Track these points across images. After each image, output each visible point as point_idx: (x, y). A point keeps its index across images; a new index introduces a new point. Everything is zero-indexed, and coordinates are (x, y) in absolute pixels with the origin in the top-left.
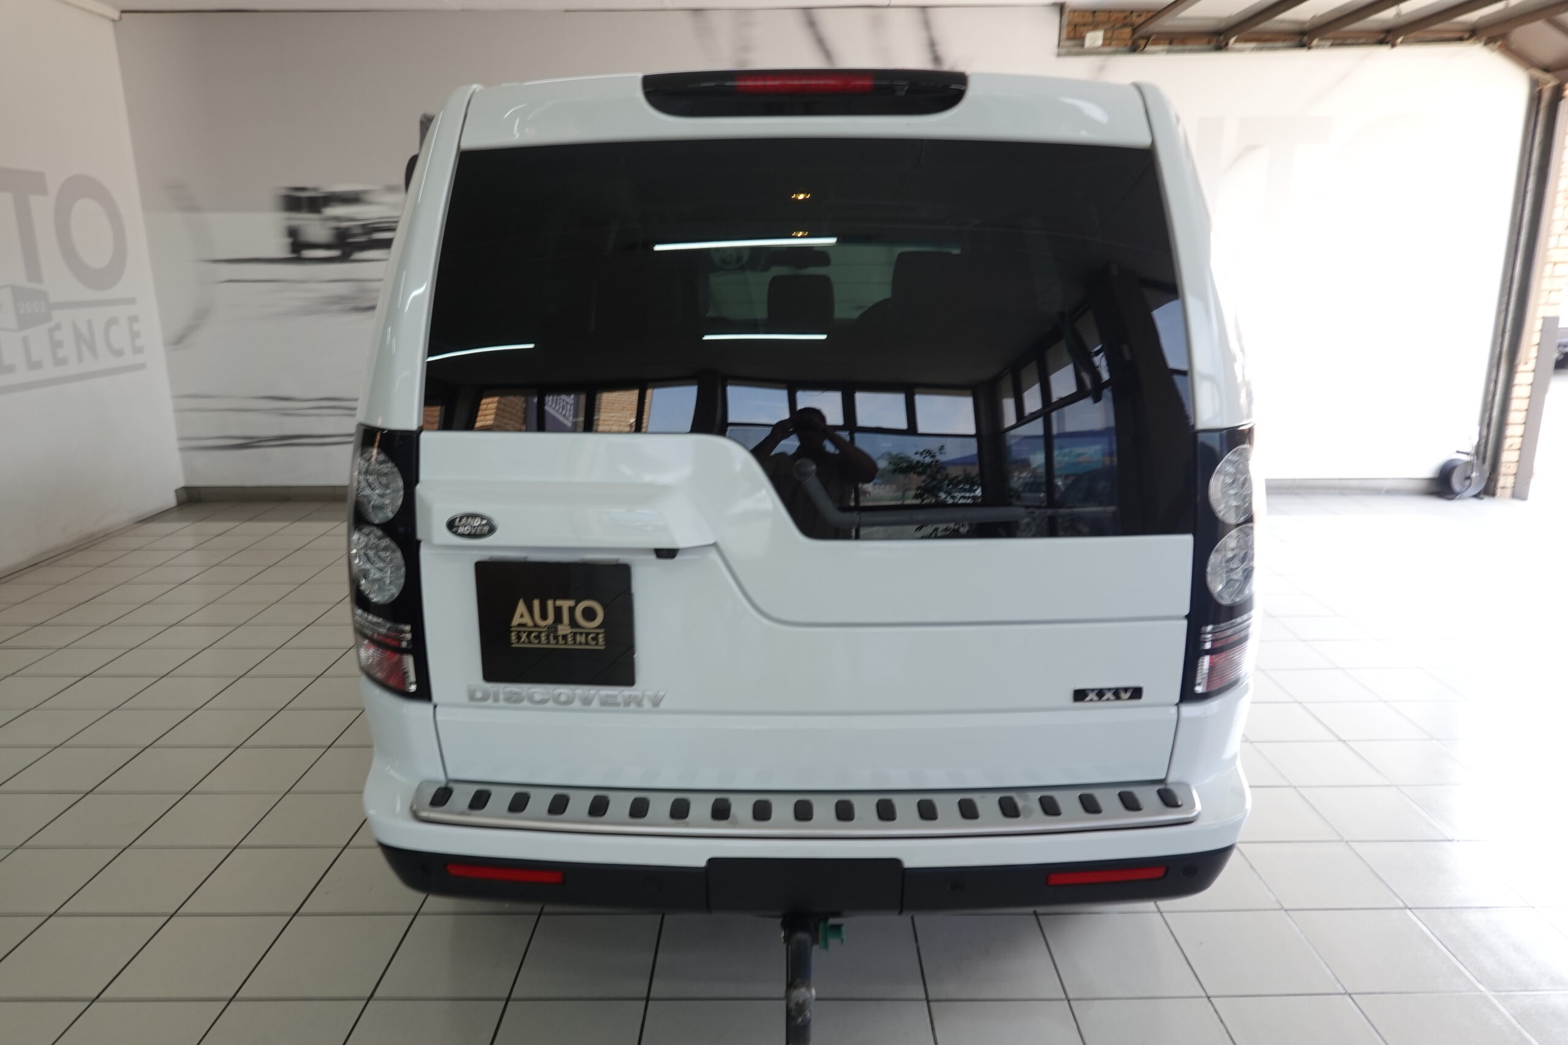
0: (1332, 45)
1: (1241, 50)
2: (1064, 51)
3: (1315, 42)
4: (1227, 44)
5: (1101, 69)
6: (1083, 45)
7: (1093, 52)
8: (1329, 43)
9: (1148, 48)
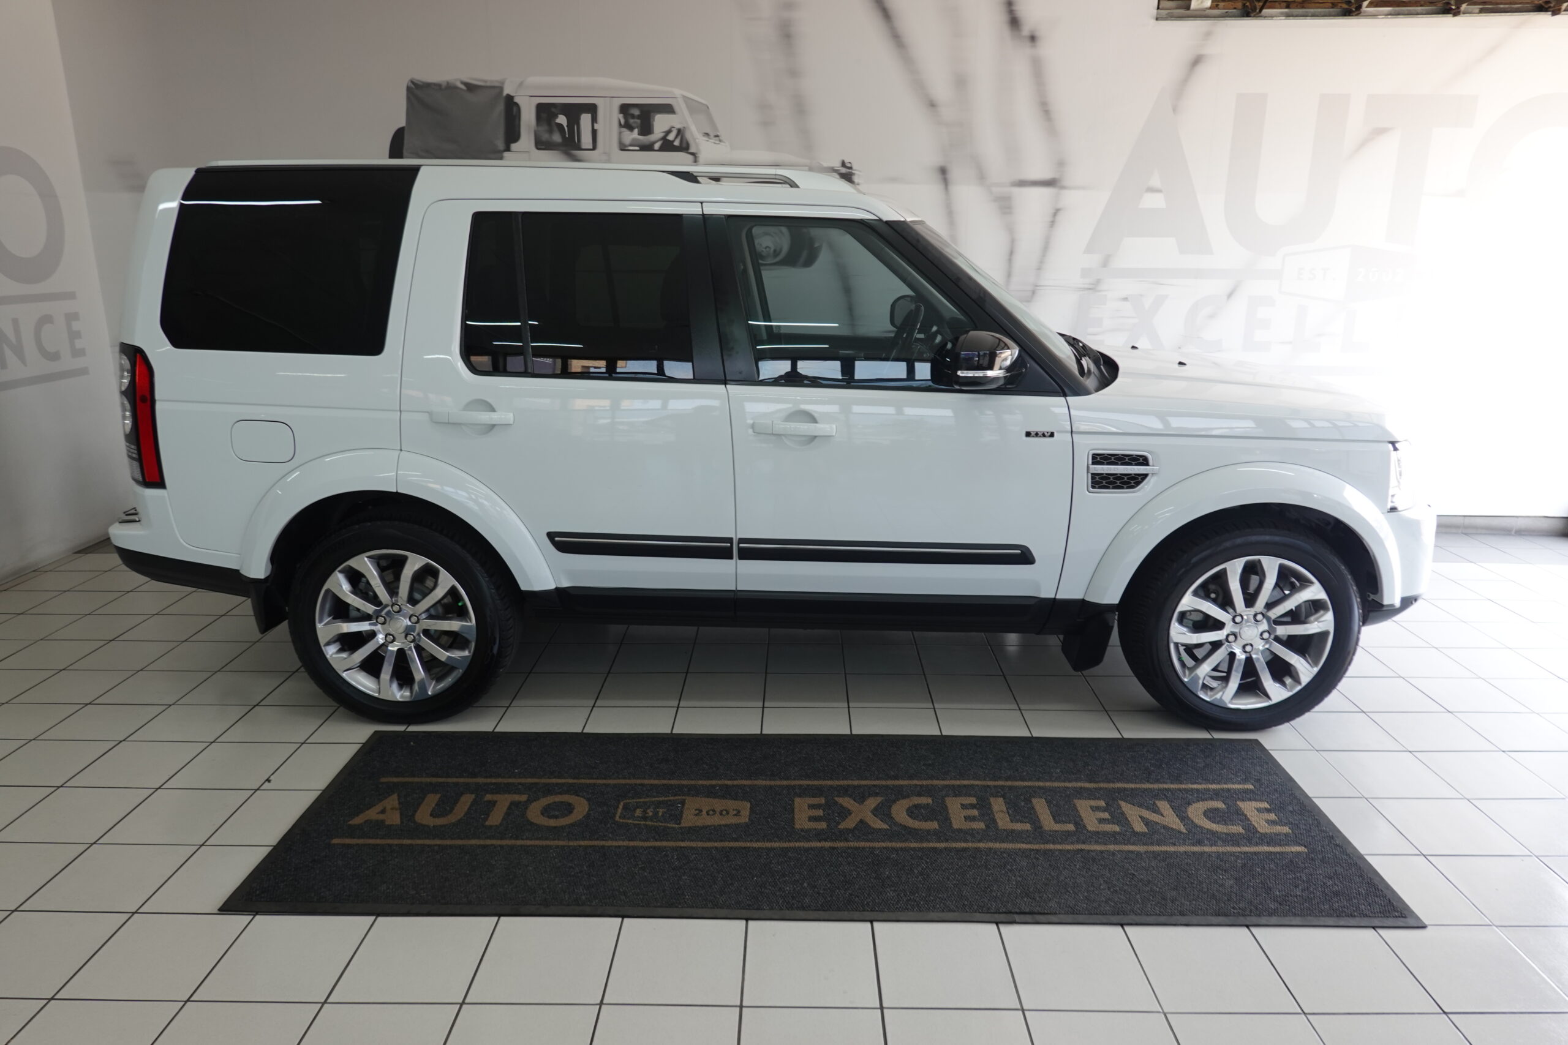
0: (1482, 11)
1: (1374, 16)
2: (1164, 12)
3: (1464, 7)
4: (1359, 7)
5: (1208, 35)
6: (1188, 8)
7: (1201, 15)
8: (1477, 8)
9: (1265, 11)
